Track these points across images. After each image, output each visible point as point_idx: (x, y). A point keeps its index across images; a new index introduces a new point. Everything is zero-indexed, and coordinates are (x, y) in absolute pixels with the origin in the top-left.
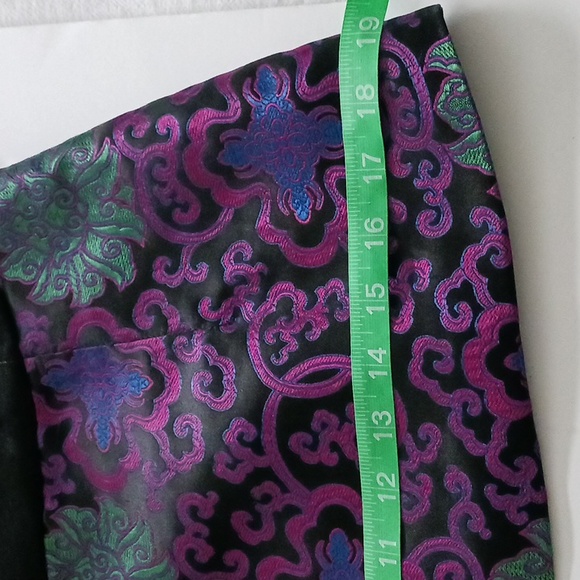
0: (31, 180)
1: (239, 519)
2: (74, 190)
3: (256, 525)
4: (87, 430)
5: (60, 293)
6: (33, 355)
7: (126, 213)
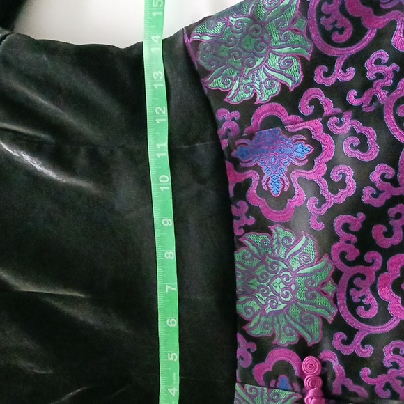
0: (235, 20)
1: (377, 230)
2: (263, 25)
3: (389, 234)
4: (264, 184)
5: (247, 95)
6: (227, 137)
7: (299, 38)
